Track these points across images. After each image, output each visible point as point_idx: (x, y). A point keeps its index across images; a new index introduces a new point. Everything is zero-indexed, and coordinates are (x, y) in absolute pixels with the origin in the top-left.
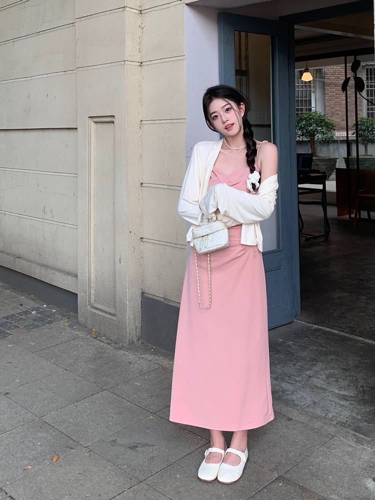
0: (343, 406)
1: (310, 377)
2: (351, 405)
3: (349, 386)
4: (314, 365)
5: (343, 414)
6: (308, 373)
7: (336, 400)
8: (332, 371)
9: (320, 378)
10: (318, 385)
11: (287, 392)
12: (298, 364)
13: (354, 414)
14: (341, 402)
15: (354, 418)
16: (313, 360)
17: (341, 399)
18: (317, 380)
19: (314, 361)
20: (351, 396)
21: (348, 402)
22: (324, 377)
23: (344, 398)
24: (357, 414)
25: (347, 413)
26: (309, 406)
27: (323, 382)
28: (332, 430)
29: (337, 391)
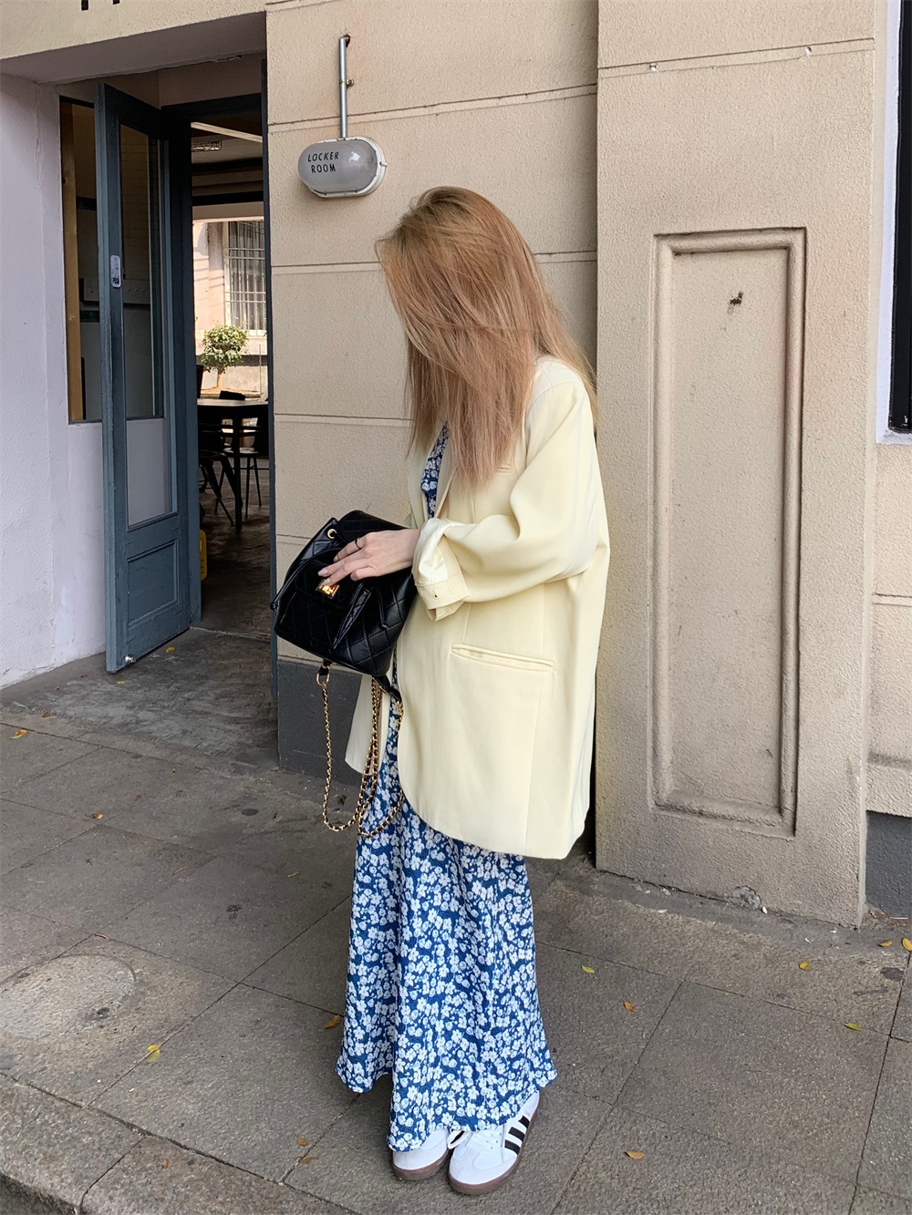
0: (230, 731)
1: (189, 700)
2: (242, 728)
3: (248, 705)
4: (201, 684)
5: (226, 740)
6: (186, 695)
7: (221, 725)
8: (228, 689)
9: (203, 700)
10: (200, 709)
11: (144, 723)
12: (175, 685)
13: (243, 740)
14: (228, 727)
15: (240, 744)
16: (200, 677)
17: (229, 723)
18: (199, 703)
19: (202, 679)
20: (247, 718)
21: (239, 726)
22: (212, 698)
23: (236, 721)
24: (248, 739)
25: (233, 739)
26: (175, 736)
27: (208, 705)
28: (202, 762)
29: (226, 714)
